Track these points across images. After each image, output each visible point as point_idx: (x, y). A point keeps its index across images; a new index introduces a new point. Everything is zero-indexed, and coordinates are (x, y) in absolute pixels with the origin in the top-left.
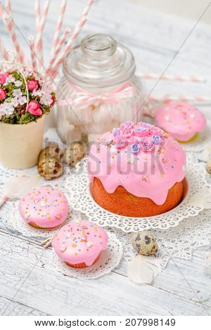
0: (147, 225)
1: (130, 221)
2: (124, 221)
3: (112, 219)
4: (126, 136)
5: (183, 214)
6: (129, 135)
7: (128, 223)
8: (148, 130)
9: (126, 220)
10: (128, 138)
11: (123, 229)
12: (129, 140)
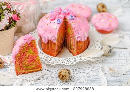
0: (59, 62)
1: (51, 58)
2: (48, 58)
3: (43, 56)
4: (56, 14)
5: (80, 59)
6: (58, 14)
7: (50, 59)
8: (68, 12)
9: (50, 58)
10: (57, 15)
11: (46, 62)
12: (57, 16)
